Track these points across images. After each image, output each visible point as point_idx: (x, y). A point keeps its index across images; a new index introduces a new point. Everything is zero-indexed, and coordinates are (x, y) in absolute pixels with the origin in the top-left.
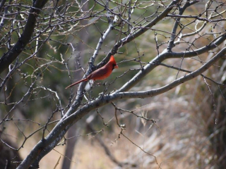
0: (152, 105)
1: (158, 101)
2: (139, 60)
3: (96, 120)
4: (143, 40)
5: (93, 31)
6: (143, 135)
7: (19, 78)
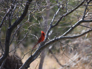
0: (76, 42)
1: (78, 40)
2: (71, 23)
3: (53, 48)
4: (72, 15)
5: (52, 11)
6: (72, 54)
7: (22, 30)
